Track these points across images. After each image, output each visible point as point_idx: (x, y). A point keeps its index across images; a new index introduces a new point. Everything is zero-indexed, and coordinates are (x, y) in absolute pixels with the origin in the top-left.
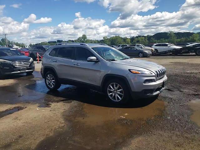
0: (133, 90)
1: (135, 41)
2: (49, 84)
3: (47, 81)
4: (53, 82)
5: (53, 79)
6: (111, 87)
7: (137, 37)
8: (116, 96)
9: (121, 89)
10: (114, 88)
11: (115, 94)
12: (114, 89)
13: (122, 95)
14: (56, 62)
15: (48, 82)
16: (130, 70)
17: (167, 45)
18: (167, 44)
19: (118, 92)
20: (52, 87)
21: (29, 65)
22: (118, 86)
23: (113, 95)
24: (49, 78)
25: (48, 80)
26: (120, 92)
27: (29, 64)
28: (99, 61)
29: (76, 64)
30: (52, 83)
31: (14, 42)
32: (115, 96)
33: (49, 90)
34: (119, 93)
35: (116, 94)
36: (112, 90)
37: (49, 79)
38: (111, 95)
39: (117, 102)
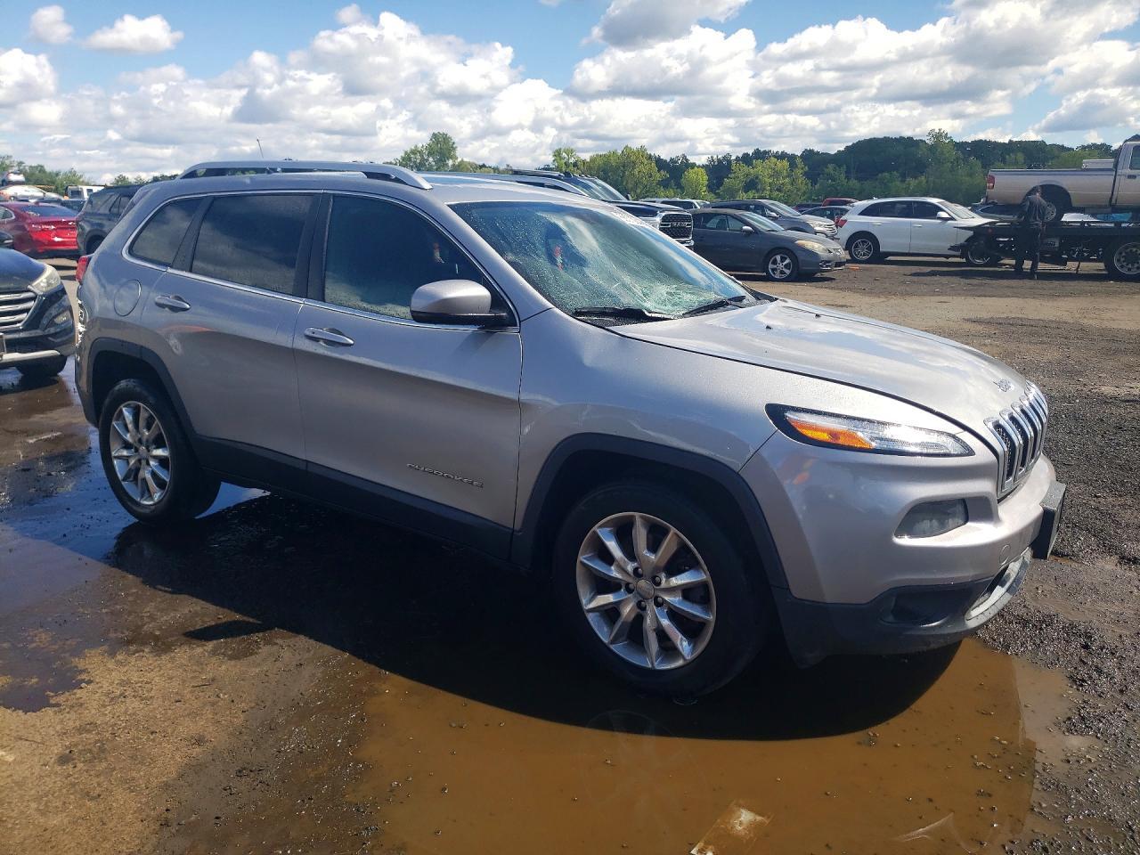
0: (799, 589)
1: (738, 184)
2: (133, 474)
3: (117, 451)
4: (163, 462)
5: (159, 443)
6: (612, 546)
7: (746, 159)
8: (649, 622)
9: (693, 565)
10: (630, 554)
11: (640, 606)
12: (630, 567)
13: (703, 624)
14: (174, 309)
15: (127, 459)
16: (777, 413)
17: (931, 211)
18: (935, 201)
19: (671, 590)
20: (151, 497)
21: (24, 316)
22: (669, 545)
23: (627, 610)
24: (127, 430)
25: (127, 446)
26: (687, 592)
27: (26, 310)
28: (511, 322)
29: (325, 333)
30: (154, 474)
31: (20, 163)
32: (639, 619)
33: (134, 520)
34: (674, 600)
35: (651, 607)
36: (614, 573)
37: (128, 437)
38: (611, 613)
39: (653, 672)
